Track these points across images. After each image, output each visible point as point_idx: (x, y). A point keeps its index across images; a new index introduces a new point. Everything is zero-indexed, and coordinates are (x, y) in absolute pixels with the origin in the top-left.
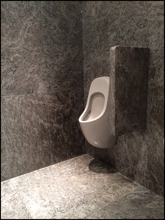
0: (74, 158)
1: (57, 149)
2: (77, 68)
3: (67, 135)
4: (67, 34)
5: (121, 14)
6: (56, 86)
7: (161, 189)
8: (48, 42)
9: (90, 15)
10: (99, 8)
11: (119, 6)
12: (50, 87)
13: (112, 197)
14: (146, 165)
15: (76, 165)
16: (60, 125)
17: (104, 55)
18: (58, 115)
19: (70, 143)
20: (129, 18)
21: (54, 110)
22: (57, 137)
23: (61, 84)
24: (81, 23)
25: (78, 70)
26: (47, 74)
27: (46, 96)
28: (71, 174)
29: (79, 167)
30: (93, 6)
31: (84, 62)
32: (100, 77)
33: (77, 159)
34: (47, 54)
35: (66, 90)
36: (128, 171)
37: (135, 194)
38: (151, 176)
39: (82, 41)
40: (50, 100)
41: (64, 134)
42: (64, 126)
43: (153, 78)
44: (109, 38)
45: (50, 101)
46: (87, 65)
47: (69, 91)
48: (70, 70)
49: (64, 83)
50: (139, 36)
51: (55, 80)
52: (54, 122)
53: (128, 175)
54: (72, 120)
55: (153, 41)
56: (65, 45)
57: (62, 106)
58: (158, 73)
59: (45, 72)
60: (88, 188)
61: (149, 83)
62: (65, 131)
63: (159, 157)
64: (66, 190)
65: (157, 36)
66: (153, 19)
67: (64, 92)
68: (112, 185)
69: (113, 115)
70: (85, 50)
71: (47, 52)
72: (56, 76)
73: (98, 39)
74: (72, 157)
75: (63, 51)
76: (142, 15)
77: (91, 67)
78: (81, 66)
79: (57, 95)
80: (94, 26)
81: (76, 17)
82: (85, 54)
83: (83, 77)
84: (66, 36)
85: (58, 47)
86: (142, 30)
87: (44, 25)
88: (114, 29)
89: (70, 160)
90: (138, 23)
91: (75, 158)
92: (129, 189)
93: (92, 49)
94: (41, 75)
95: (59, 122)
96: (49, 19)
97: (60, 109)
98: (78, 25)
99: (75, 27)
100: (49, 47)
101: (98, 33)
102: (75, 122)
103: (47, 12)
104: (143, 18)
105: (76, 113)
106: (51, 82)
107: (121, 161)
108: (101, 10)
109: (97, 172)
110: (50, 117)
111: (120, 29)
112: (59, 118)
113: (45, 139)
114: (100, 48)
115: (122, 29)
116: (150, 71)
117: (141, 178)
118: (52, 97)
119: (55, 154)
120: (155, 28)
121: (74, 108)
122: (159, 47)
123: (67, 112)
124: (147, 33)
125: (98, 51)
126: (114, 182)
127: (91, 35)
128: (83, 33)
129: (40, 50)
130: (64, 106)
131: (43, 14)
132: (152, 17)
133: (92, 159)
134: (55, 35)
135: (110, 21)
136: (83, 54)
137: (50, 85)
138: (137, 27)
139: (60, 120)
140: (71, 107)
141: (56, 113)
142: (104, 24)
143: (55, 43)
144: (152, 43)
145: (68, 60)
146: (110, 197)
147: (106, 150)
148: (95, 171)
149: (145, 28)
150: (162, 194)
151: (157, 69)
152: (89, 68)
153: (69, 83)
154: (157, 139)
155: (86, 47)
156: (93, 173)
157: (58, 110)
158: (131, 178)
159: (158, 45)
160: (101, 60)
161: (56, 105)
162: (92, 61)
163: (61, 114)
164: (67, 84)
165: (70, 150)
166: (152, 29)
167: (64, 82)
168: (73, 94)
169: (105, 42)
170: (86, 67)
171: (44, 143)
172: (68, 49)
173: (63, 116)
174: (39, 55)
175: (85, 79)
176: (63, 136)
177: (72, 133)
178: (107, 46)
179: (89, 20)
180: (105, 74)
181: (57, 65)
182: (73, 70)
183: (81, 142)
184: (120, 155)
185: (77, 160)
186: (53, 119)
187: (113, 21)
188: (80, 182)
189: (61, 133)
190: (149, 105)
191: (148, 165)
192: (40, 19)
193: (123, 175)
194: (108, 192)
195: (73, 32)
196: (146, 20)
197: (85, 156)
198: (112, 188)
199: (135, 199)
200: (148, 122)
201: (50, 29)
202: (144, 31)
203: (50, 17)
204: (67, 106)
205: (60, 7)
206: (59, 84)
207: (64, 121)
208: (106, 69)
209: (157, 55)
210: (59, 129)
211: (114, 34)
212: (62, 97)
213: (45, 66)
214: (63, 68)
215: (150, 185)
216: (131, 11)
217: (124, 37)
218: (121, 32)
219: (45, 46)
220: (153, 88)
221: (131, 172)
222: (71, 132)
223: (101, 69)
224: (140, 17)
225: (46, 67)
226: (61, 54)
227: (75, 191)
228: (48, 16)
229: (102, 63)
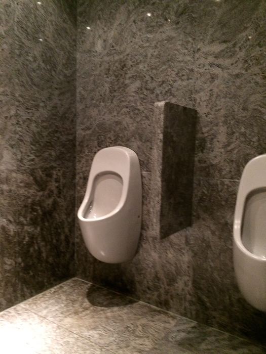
0: (55, 287)
1: (29, 273)
2: (67, 129)
3: (46, 245)
4: (53, 73)
5: (149, 55)
6: (32, 158)
7: (214, 318)
8: (23, 82)
9: (93, 50)
10: (110, 41)
11: (148, 44)
12: (22, 159)
13: (147, 343)
14: (190, 283)
15: (64, 298)
16: (36, 228)
17: (117, 114)
18: (33, 210)
19: (51, 260)
20: (164, 63)
21: (28, 201)
22: (29, 251)
23: (41, 156)
24: (75, 59)
25: (68, 134)
26: (18, 136)
27: (14, 175)
28: (61, 315)
29: (72, 301)
30: (100, 37)
31: (78, 121)
32: (109, 146)
33: (61, 287)
34: (19, 101)
35: (48, 166)
36: (159, 296)
37: (179, 331)
38: (199, 299)
39: (75, 88)
40: (21, 182)
41: (42, 244)
42: (42, 229)
43: (202, 152)
44: (128, 89)
45: (21, 185)
46: (83, 127)
47: (52, 168)
48: (57, 132)
49: (46, 154)
50: (180, 92)
51: (32, 148)
52: (25, 222)
53: (159, 303)
54: (56, 219)
55: (203, 100)
56: (50, 90)
57: (41, 193)
58: (209, 146)
59: (16, 132)
60: (101, 335)
61: (196, 159)
62: (44, 239)
63: (211, 267)
64: (63, 344)
65: (208, 94)
66: (202, 70)
67: (45, 170)
68: (138, 323)
69: (156, 206)
70: (81, 102)
71: (20, 99)
72: (34, 140)
73: (108, 88)
74: (52, 286)
75: (46, 99)
76: (186, 63)
77: (91, 130)
78: (73, 128)
79: (32, 173)
80: (100, 67)
81: (68, 47)
82: (81, 108)
83: (74, 146)
84: (52, 75)
85: (38, 92)
86: (184, 83)
87: (17, 52)
88: (138, 76)
89: (49, 291)
90: (178, 73)
91: (58, 286)
92: (167, 325)
93: (94, 102)
94: (7, 137)
95: (34, 222)
96: (27, 43)
97: (38, 198)
98: (71, 61)
99: (66, 64)
100: (23, 89)
101: (107, 79)
102: (60, 222)
103: (23, 32)
104: (187, 67)
105: (62, 206)
106: (24, 151)
107: (145, 282)
108: (114, 44)
109: (106, 306)
110: (20, 215)
111: (148, 78)
112: (34, 215)
113: (8, 255)
114: (110, 102)
115: (152, 77)
116: (197, 142)
117: (181, 305)
118: (24, 177)
119: (25, 282)
120: (206, 83)
121: (59, 197)
122: (211, 109)
123: (48, 205)
124: (193, 88)
125: (106, 105)
126: (139, 317)
127: (95, 81)
128: (78, 75)
129: (9, 93)
130: (44, 193)
131: (17, 33)
132: (200, 66)
133: (89, 285)
134: (34, 71)
135: (130, 63)
136: (75, 109)
137: (22, 156)
138: (177, 79)
139: (36, 219)
140: (55, 195)
141: (31, 206)
142: (119, 66)
143: (35, 85)
144: (201, 103)
145: (54, 115)
146: (143, 343)
147: (117, 266)
148: (102, 305)
149: (190, 81)
150: (216, 325)
151: (208, 140)
152: (88, 132)
153: (53, 153)
154: (209, 242)
155: (83, 98)
156: (99, 308)
157: (33, 201)
158: (164, 308)
159: (210, 106)
160: (112, 120)
161: (32, 191)
162: (95, 121)
163: (38, 208)
164: (50, 155)
165: (49, 273)
166: (201, 84)
167: (45, 152)
168: (59, 174)
169: (119, 94)
170: (82, 129)
171: (6, 264)
172: (53, 97)
173: (42, 211)
174: (6, 102)
175: (78, 148)
176: (39, 248)
177: (54, 241)
178: (123, 99)
179: (90, 57)
180: (119, 142)
181: (35, 122)
182: (60, 132)
183: (68, 256)
184: (143, 272)
185: (64, 290)
186: (25, 217)
187: (136, 64)
188: (83, 326)
189: (37, 243)
190: (196, 191)
191: (194, 282)
192: (10, 41)
193: (148, 305)
194: (137, 336)
195: (62, 71)
196: (192, 70)
197: (74, 280)
198: (140, 328)
199: (182, 339)
200: (194, 216)
201: (27, 60)
202: (188, 85)
203: (29, 40)
204: (49, 194)
205: (44, 27)
206: (38, 154)
207: (43, 220)
208: (121, 135)
209: (209, 120)
210: (34, 235)
211: (138, 84)
212: (41, 178)
213: (14, 122)
214: (45, 128)
215: (197, 314)
216: (167, 54)
217: (156, 89)
218: (149, 82)
219: (17, 88)
220: (202, 167)
221: (163, 297)
222: (52, 239)
223: (111, 135)
224: (182, 64)
225: (17, 124)
226: (42, 104)
227: (80, 344)
228: (25, 39)
229: (114, 125)
